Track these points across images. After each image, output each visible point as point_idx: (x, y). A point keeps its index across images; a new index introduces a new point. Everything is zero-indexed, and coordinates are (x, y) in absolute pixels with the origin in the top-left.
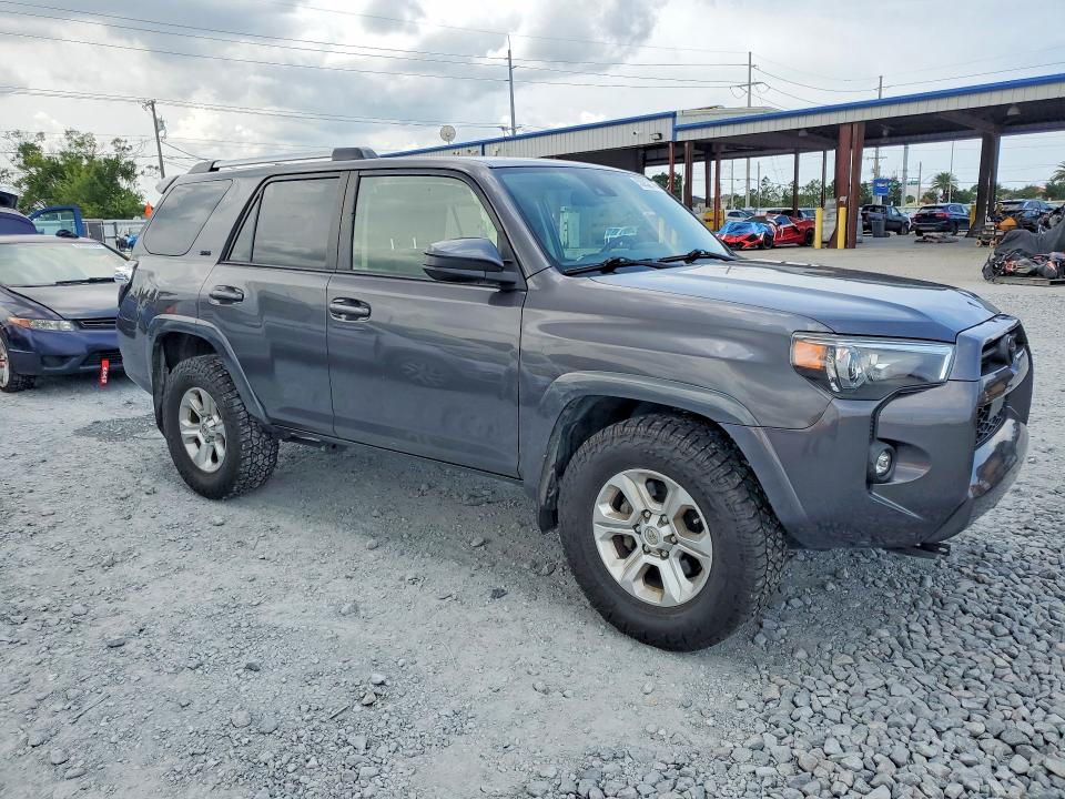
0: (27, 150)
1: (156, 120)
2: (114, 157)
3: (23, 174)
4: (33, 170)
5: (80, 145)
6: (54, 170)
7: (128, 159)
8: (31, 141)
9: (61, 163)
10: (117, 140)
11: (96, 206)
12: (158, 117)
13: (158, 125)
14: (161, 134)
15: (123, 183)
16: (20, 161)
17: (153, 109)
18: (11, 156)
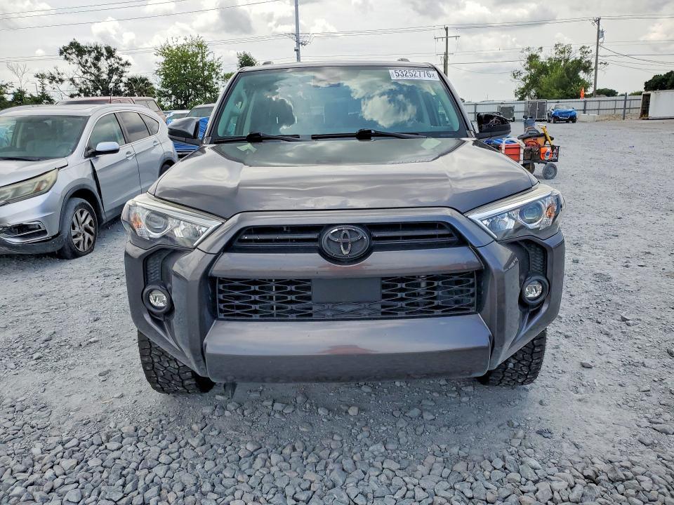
0: (532, 58)
1: (599, 31)
2: (579, 58)
3: (527, 73)
4: (533, 70)
5: (562, 52)
6: (543, 70)
7: (587, 60)
8: (535, 53)
9: (548, 65)
10: (583, 47)
11: (561, 91)
12: (601, 29)
13: (600, 34)
14: (601, 40)
15: (582, 75)
16: (527, 66)
17: (599, 24)
18: (523, 63)
